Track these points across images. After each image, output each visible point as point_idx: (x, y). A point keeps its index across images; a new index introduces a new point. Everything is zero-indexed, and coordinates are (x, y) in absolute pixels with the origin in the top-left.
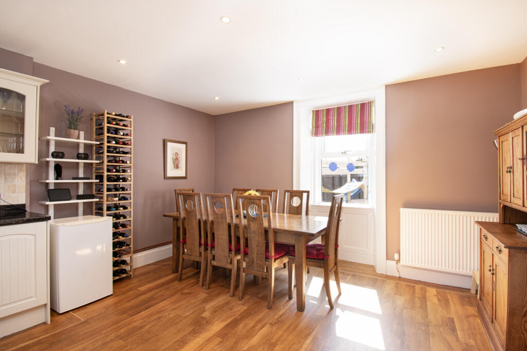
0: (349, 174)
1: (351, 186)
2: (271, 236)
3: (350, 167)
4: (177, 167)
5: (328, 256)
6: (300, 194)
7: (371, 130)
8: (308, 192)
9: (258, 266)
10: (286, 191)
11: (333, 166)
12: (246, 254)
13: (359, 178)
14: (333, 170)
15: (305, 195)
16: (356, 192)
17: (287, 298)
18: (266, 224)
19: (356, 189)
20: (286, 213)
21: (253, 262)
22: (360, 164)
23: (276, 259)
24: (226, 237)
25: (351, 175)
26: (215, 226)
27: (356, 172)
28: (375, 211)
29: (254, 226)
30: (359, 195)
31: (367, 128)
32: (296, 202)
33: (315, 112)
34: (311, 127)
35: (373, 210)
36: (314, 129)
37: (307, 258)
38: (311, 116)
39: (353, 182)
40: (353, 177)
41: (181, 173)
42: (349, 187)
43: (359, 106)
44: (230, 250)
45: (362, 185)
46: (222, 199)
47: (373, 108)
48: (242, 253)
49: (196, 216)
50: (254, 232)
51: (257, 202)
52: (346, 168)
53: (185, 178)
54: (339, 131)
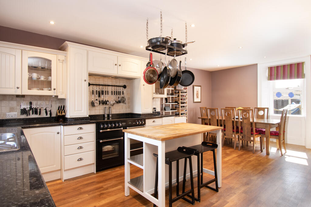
0: (290, 99)
1: (292, 106)
2: (254, 125)
3: (291, 95)
4: (198, 97)
5: (280, 134)
6: (263, 109)
7: (303, 77)
8: (268, 108)
9: (247, 137)
10: (255, 108)
11: (279, 94)
12: (241, 133)
13: (298, 102)
14: (279, 97)
15: (266, 110)
16: (296, 110)
17: (261, 152)
18: (251, 120)
19: (295, 109)
20: (256, 118)
21: (245, 136)
22: (298, 93)
23: (256, 135)
24: (231, 126)
25: (291, 100)
26: (226, 122)
27: (295, 97)
28: (306, 118)
29: (245, 121)
30: (298, 111)
31: (301, 76)
32: (261, 113)
33: (269, 68)
34: (267, 76)
35: (305, 118)
36: (269, 77)
37: (270, 135)
38: (268, 70)
39: (293, 104)
40: (292, 101)
41: (199, 100)
42: (290, 107)
43: (296, 65)
44: (233, 132)
45: (300, 106)
46: (230, 111)
47: (304, 66)
48: (240, 133)
49: (216, 118)
50: (246, 124)
51: (248, 111)
52: (288, 96)
53: (200, 102)
54: (284, 78)
